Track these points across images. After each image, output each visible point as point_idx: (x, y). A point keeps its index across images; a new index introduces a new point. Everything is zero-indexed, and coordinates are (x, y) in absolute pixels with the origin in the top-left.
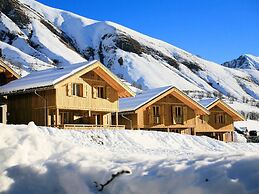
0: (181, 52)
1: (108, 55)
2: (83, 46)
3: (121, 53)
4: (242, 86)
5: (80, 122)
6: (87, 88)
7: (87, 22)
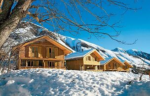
0: (99, 47)
1: (79, 48)
2: (72, 46)
3: (83, 48)
4: (118, 57)
5: (89, 69)
6: (92, 58)
7: (73, 39)
